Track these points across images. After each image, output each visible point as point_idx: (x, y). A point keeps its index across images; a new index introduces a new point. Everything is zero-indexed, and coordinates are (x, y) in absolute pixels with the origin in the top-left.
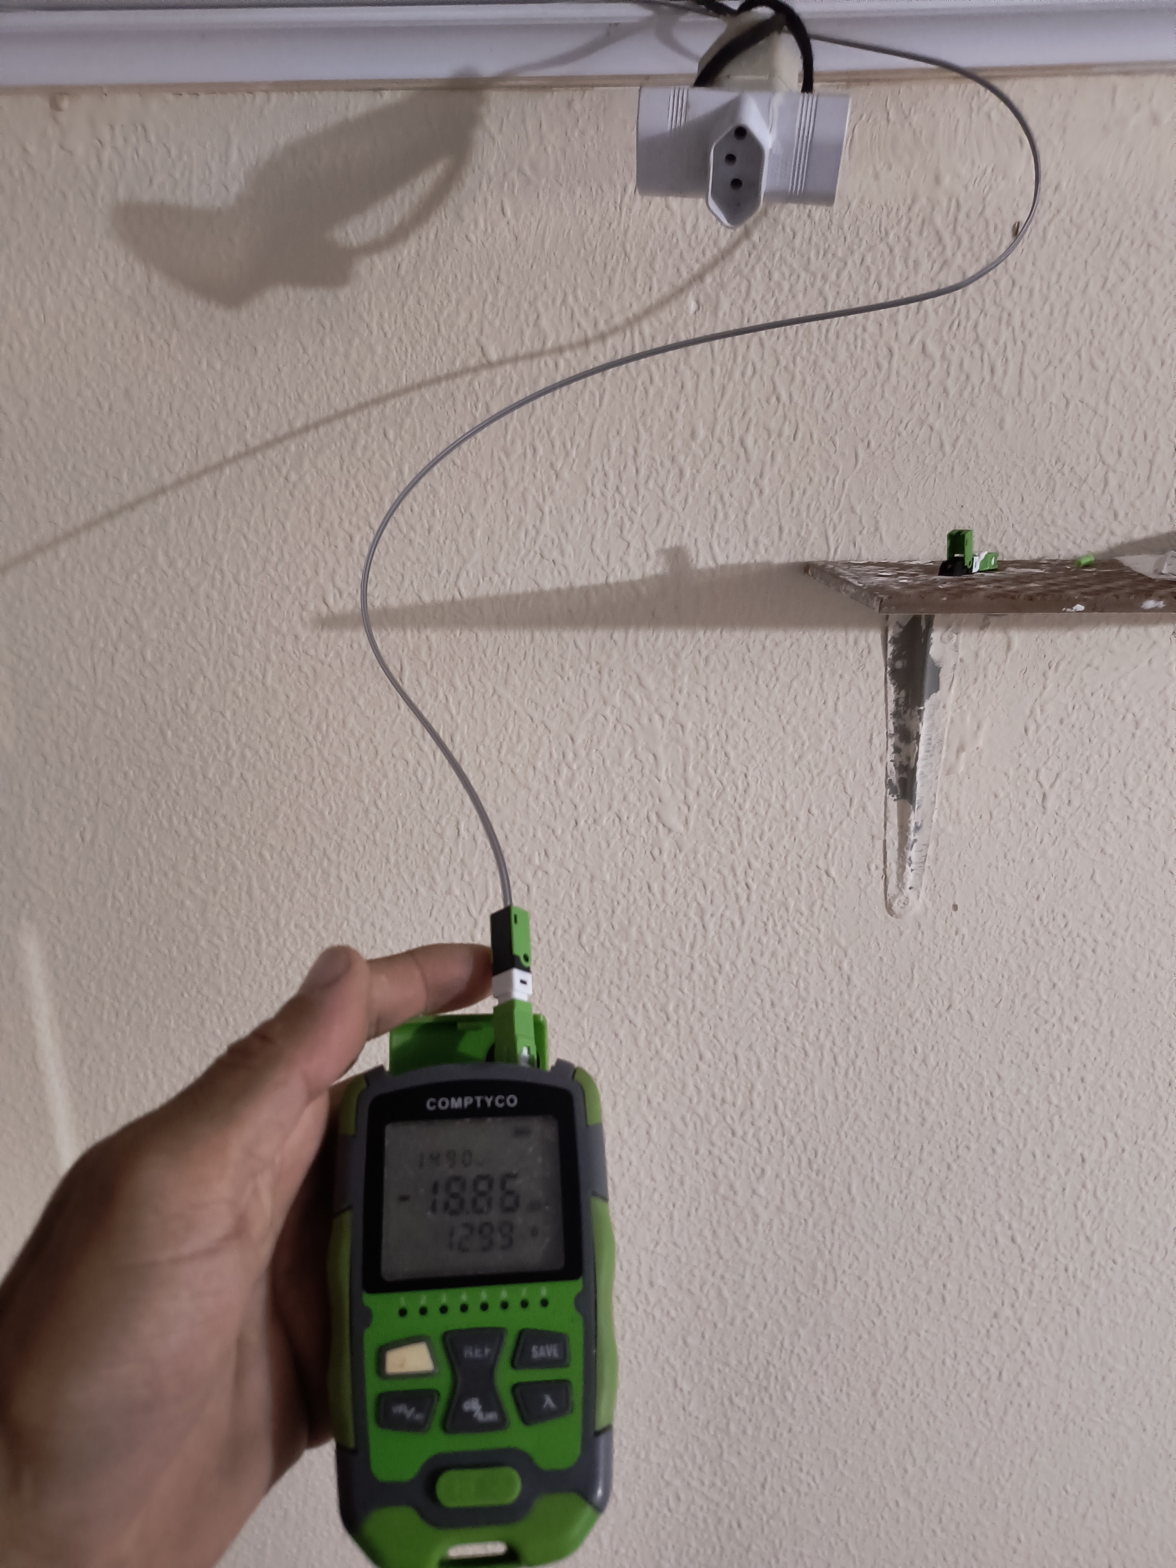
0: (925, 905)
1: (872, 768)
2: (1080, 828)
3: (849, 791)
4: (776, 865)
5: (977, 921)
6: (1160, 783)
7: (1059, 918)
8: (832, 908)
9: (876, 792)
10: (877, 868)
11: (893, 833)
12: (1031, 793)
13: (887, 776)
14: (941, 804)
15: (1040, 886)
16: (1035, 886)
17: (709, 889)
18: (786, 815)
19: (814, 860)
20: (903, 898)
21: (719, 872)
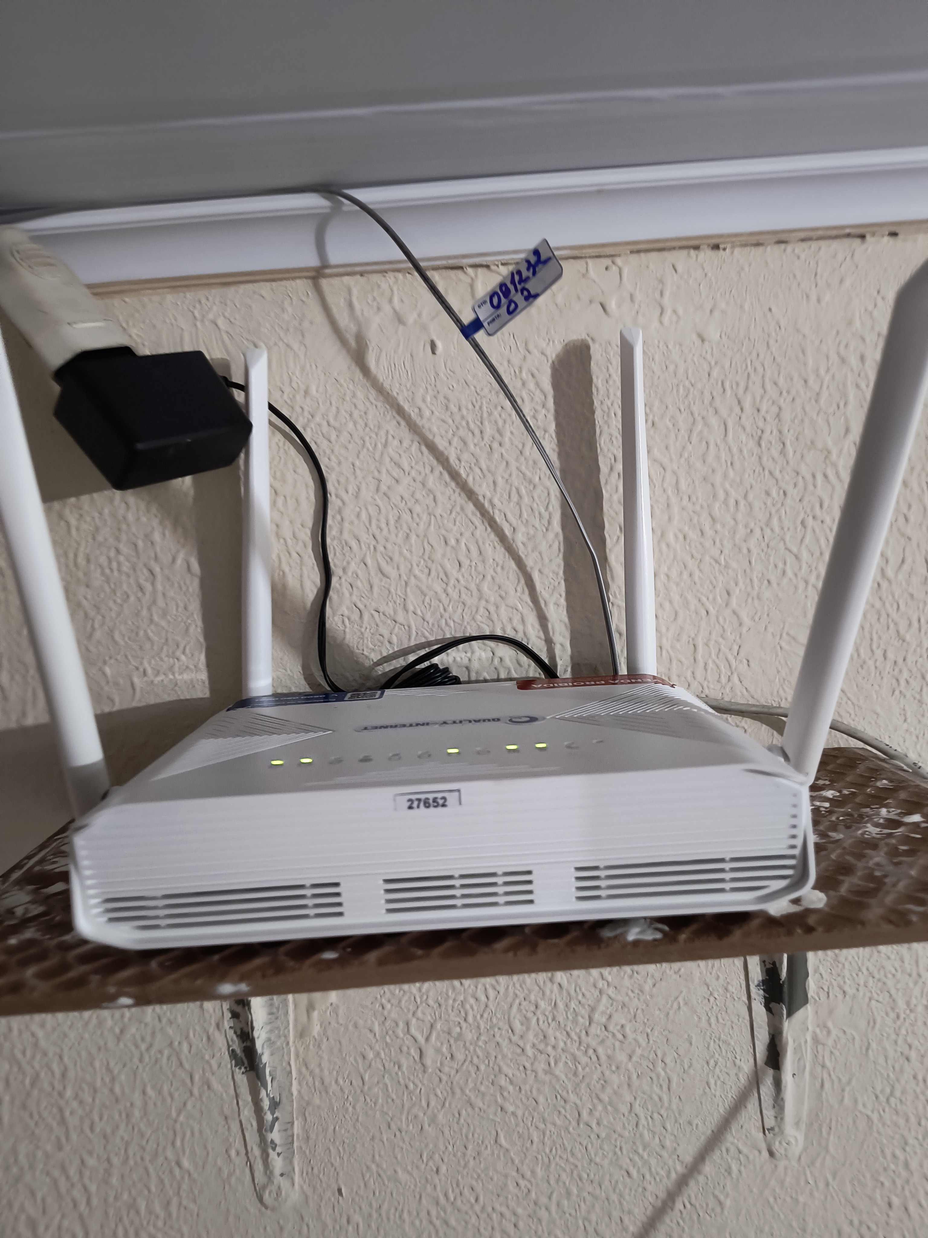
0: (304, 1192)
1: (209, 1038)
2: (471, 1085)
3: (187, 1066)
4: (115, 1161)
5: (371, 1205)
6: (553, 1024)
7: (466, 1192)
8: (192, 1206)
9: (219, 1066)
10: (238, 1154)
11: (248, 1112)
12: (405, 1049)
13: (229, 1046)
14: (300, 1072)
15: (437, 1157)
16: (431, 1158)
17: (39, 1196)
18: (117, 1101)
19: (160, 1149)
20: (274, 1188)
21: (48, 1174)
